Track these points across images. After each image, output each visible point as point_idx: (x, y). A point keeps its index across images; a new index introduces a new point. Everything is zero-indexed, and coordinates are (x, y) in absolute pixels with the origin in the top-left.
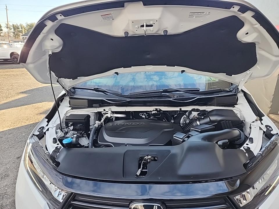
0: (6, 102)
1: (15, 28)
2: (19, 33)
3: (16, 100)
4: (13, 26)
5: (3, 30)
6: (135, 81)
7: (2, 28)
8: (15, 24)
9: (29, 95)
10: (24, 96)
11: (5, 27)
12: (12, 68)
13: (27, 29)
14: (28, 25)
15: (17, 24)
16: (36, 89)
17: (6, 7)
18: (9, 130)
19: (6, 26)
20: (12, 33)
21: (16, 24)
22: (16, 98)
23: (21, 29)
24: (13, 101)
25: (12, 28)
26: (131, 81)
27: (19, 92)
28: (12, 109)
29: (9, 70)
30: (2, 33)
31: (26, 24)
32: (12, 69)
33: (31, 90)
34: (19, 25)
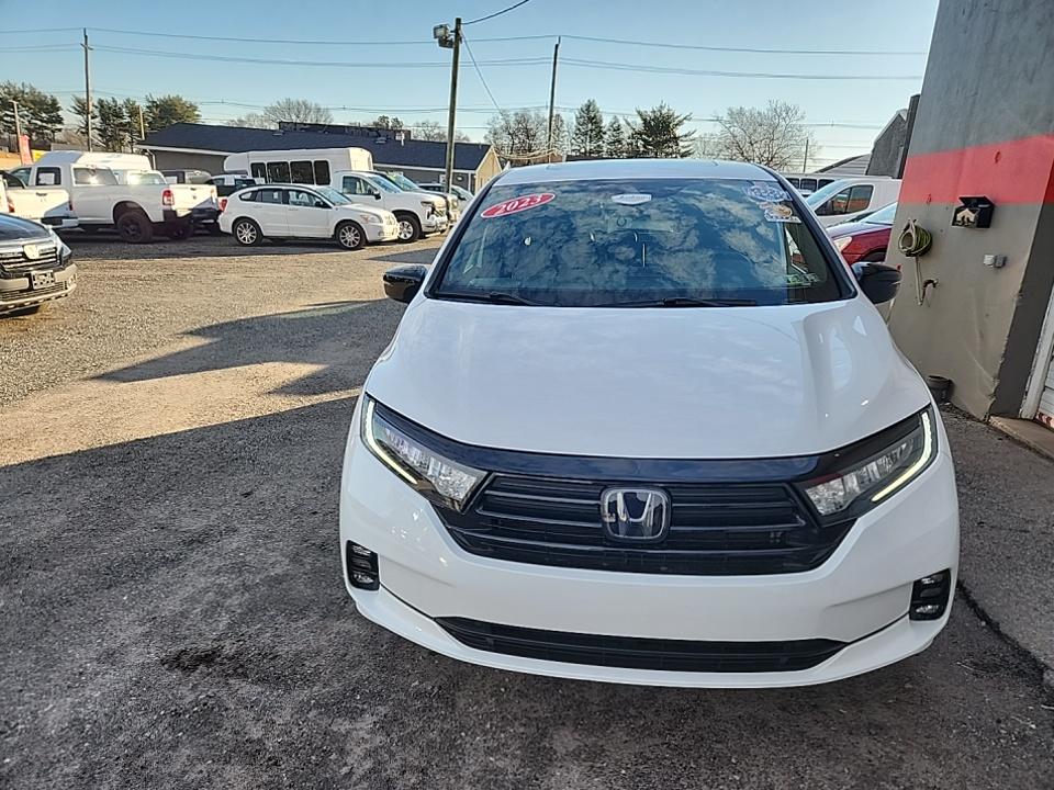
0: (149, 357)
1: (108, 113)
2: (121, 133)
3: (179, 353)
4: (102, 106)
5: (64, 122)
6: (560, 267)
7: (60, 113)
8: (108, 99)
9: (216, 340)
10: (199, 344)
11: (73, 110)
12: (127, 256)
13: (151, 119)
14: (153, 105)
15: (114, 101)
16: (231, 323)
17: (86, 37)
18: (190, 430)
19: (74, 105)
20: (97, 132)
21: (110, 100)
22: (178, 349)
23: (128, 120)
24: (170, 356)
25: (97, 113)
26: (547, 267)
27: (179, 331)
28: (177, 377)
29: (116, 262)
30: (60, 130)
31: (148, 100)
32: (127, 259)
33: (216, 326)
34: (120, 102)
